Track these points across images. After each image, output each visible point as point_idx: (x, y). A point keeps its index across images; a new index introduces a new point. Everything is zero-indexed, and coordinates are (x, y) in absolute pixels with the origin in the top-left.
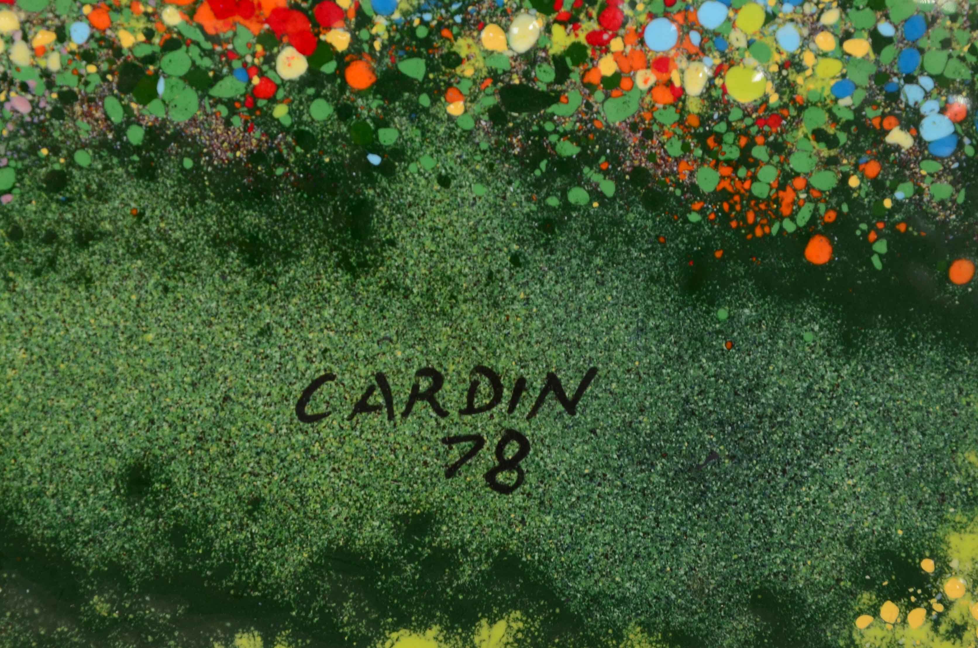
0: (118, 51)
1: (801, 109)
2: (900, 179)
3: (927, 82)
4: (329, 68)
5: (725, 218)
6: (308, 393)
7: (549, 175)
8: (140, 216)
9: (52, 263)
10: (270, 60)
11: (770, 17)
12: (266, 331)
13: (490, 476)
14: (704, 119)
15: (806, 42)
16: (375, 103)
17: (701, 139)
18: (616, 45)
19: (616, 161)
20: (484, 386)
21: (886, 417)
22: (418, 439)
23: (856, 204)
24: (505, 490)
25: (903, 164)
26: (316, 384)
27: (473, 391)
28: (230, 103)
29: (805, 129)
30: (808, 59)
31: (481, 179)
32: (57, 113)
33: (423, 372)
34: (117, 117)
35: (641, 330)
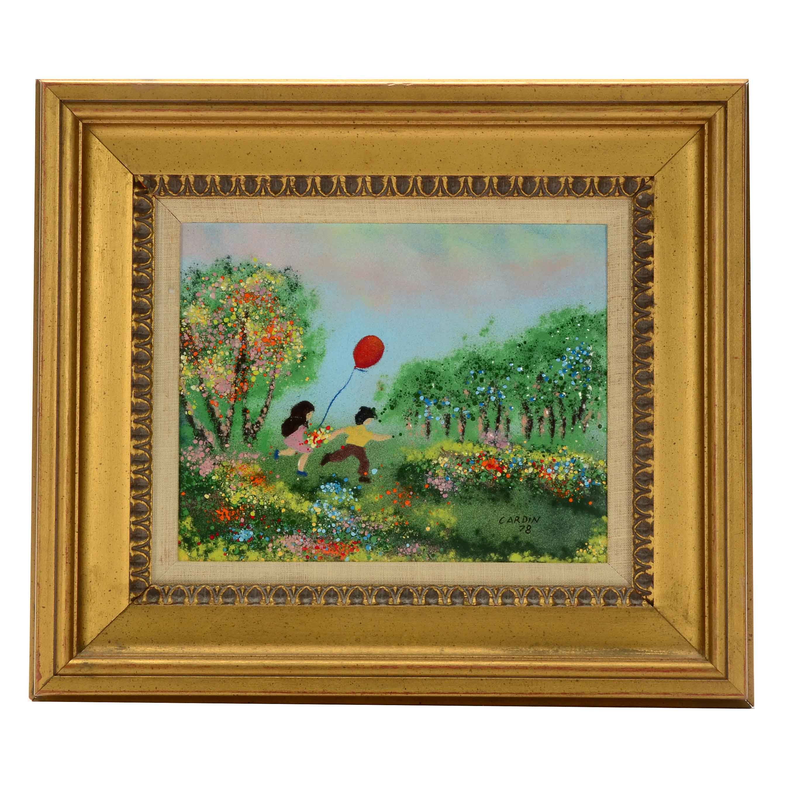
0: (475, 472)
1: (568, 481)
2: (582, 491)
3: (585, 477)
4: (504, 475)
5: (558, 496)
6: (501, 520)
7: (534, 490)
8: (478, 495)
9: (466, 501)
10: (496, 474)
11: (564, 468)
12: (495, 511)
13: (526, 531)
14: (555, 482)
15: (569, 471)
16: (510, 480)
17: (555, 485)
18: (543, 472)
19: (543, 488)
20: (525, 519)
21: (580, 523)
22: (516, 526)
23: (576, 494)
24: (528, 533)
25: (582, 488)
26: (502, 518)
27: (523, 520)
28: (491, 480)
29: (569, 484)
30: (569, 474)
31: (525, 490)
32: (467, 481)
33: (517, 517)
34: (475, 481)
35: (547, 511)
